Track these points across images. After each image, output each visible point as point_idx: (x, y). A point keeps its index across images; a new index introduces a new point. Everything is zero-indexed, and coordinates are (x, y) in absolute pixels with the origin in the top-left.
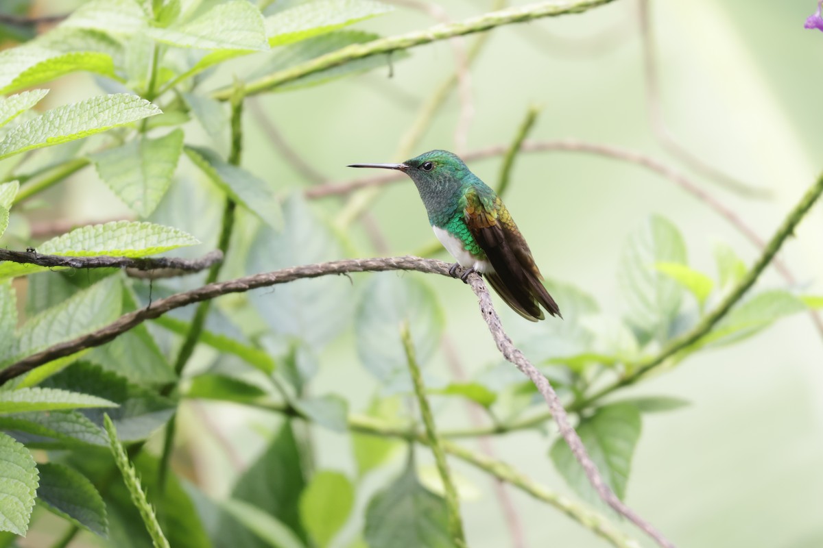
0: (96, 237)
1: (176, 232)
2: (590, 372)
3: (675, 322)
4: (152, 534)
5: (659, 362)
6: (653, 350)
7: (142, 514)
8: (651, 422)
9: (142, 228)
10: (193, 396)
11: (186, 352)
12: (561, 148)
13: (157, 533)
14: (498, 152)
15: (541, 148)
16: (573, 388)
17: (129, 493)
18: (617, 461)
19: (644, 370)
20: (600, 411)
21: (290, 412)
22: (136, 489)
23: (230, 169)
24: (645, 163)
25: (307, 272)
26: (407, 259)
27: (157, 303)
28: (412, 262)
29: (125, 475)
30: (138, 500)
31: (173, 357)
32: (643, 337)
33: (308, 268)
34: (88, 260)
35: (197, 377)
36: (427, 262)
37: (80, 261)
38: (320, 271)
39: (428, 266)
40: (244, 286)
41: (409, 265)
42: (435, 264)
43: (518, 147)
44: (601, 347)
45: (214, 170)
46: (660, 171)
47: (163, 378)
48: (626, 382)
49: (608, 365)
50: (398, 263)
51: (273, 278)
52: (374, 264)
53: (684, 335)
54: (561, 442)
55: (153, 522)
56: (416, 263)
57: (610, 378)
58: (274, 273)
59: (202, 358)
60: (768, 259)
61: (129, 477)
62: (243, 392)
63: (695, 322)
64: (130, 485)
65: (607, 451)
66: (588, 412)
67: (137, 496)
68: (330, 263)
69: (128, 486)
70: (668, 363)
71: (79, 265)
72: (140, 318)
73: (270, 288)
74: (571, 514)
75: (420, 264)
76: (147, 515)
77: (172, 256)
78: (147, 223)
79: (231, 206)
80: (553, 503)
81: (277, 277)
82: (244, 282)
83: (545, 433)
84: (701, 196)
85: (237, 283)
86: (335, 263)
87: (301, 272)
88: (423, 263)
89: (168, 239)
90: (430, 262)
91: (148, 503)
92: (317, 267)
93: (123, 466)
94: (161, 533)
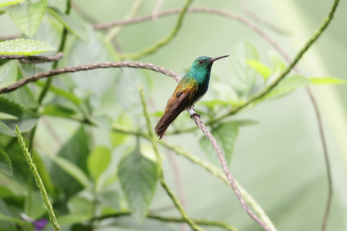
0: (10, 45)
1: (45, 45)
2: (216, 108)
3: (253, 88)
4: (35, 176)
5: (246, 105)
6: (244, 100)
7: (31, 168)
8: (243, 131)
9: (30, 42)
11: (43, 95)
12: (204, 11)
13: (37, 176)
14: (176, 12)
15: (195, 11)
16: (208, 115)
17: (26, 159)
18: (228, 147)
19: (240, 108)
20: (221, 126)
21: (86, 122)
22: (29, 157)
23: (66, 17)
24: (239, 20)
25: (102, 66)
26: (148, 65)
27: (36, 75)
28: (150, 66)
29: (24, 151)
30: (29, 162)
32: (240, 94)
33: (103, 64)
34: (9, 56)
35: (47, 105)
36: (157, 67)
37: (5, 57)
38: (108, 66)
39: (158, 70)
40: (74, 70)
41: (148, 67)
42: (160, 69)
43: (185, 10)
44: (223, 98)
45: (60, 17)
46: (245, 23)
47: (33, 106)
48: (232, 113)
49: (224, 105)
50: (143, 66)
51: (87, 67)
52: (132, 65)
53: (258, 94)
54: (205, 138)
55: (36, 171)
56: (152, 67)
57: (225, 111)
58: (88, 65)
59: (49, 97)
60: (293, 65)
61: (26, 151)
62: (67, 113)
63: (263, 89)
64: (26, 156)
65: (223, 142)
66: (216, 125)
67: (29, 160)
68: (113, 63)
69: (25, 156)
70: (250, 106)
71: (5, 58)
72: (28, 81)
73: (85, 72)
74: (208, 170)
75: (153, 68)
76: (33, 168)
77: (43, 55)
78: (32, 40)
79: (65, 32)
80: (200, 165)
81: (89, 67)
82: (74, 68)
83: (196, 134)
84: (262, 35)
85: (71, 68)
86: (115, 63)
87: (100, 66)
88: (155, 68)
89: (41, 47)
90: (158, 68)
91: (34, 163)
92: (107, 64)
93: (23, 147)
94: (39, 176)
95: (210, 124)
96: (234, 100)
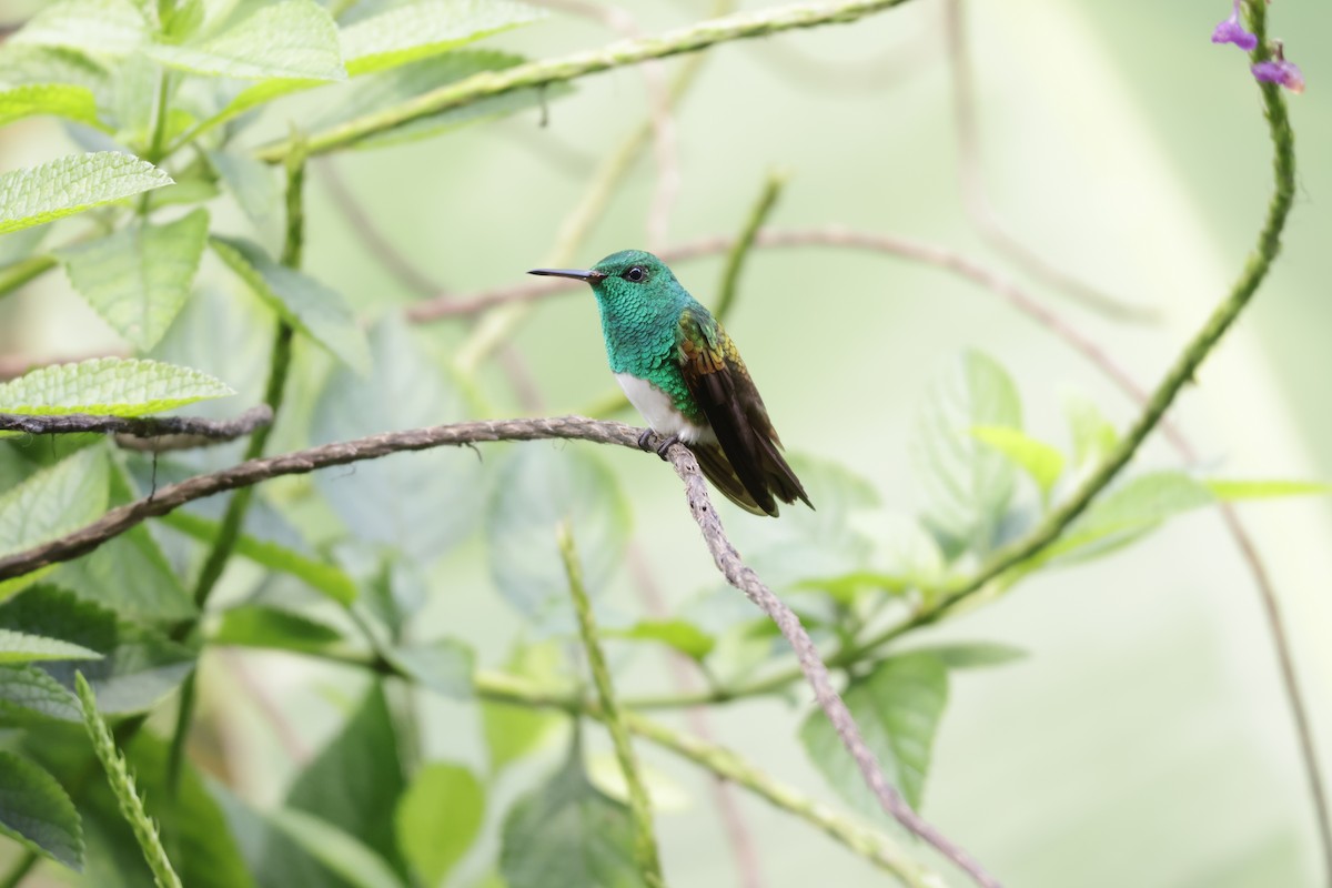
0: (66, 383)
1: (196, 376)
2: (864, 603)
3: (1002, 523)
4: (153, 866)
5: (976, 586)
6: (968, 568)
7: (138, 833)
8: (963, 684)
9: (140, 369)
10: (225, 641)
11: (213, 570)
12: (820, 241)
13: (161, 865)
14: (718, 248)
15: (788, 242)
16: (837, 629)
17: (116, 801)
18: (910, 747)
19: (953, 599)
20: (881, 667)
21: (381, 667)
22: (127, 794)
23: (284, 274)
24: (956, 266)
25: (408, 441)
26: (570, 421)
27: (165, 490)
28: (577, 426)
29: (109, 771)
30: (131, 810)
31: (192, 579)
32: (951, 548)
33: (410, 434)
34: (54, 421)
35: (231, 612)
36: (602, 425)
37: (40, 423)
38: (429, 440)
39: (605, 434)
40: (306, 463)
41: (572, 430)
42: (616, 429)
43: (750, 240)
44: (886, 563)
45: (258, 277)
46: (980, 278)
47: (175, 611)
48: (923, 620)
49: (895, 591)
50: (555, 427)
51: (353, 451)
52: (516, 428)
53: (1017, 544)
54: (820, 716)
55: (155, 847)
56: (584, 427)
57: (898, 613)
58: (354, 443)
59: (238, 579)
60: (1152, 420)
61: (116, 773)
62: (304, 634)
63: (1037, 523)
64: (118, 788)
65: (893, 731)
66: (863, 667)
67: (130, 804)
68: (446, 427)
69: (114, 789)
70: (991, 589)
71: (39, 428)
72: (138, 515)
74: (834, 834)
75: (590, 429)
76: (145, 836)
77: (189, 414)
78: (149, 361)
79: (285, 334)
80: (805, 814)
81: (360, 449)
82: (306, 457)
83: (793, 702)
84: (1045, 319)
85: (294, 458)
86: (453, 427)
87: (399, 440)
88: (596, 428)
89: (182, 387)
90: (608, 426)
91: (147, 816)
92: (425, 434)
93: (106, 755)
94: (167, 865)
95: (843, 661)
96: (931, 570)
